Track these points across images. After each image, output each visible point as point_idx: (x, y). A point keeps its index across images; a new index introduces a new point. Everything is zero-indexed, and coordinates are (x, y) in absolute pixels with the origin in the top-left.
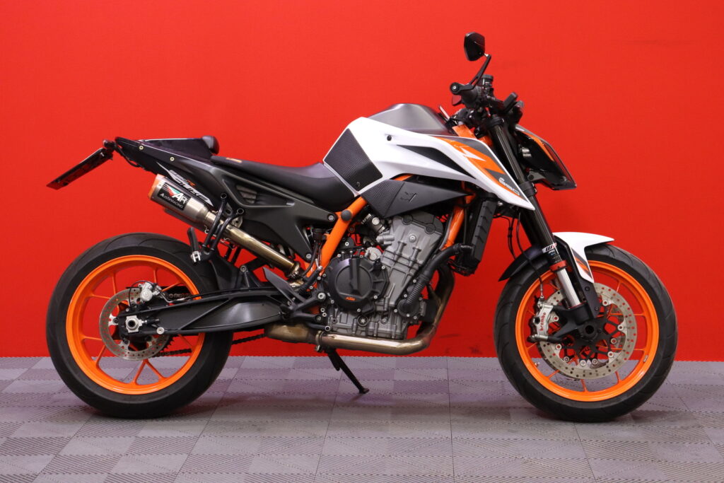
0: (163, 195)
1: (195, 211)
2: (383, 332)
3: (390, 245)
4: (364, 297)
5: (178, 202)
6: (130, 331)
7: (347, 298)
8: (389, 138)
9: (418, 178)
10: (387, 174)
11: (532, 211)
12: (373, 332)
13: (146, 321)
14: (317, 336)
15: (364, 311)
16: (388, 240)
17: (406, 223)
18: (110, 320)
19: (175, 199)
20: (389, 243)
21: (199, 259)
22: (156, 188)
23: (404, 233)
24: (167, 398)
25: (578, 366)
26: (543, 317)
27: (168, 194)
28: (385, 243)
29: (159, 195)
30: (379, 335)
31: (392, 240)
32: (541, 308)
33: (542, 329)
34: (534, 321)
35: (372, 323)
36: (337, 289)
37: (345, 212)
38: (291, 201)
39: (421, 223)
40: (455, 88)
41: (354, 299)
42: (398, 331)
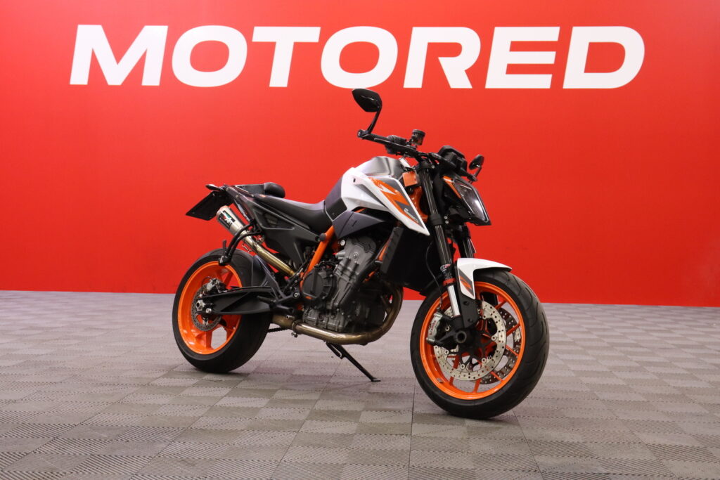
0: (221, 219)
2: (331, 326)
3: (342, 260)
4: (316, 297)
7: (307, 297)
8: (355, 181)
10: (350, 208)
15: (318, 308)
16: (341, 256)
17: (354, 243)
20: (342, 258)
26: (433, 324)
30: (329, 328)
31: (343, 256)
33: (431, 334)
35: (325, 318)
37: (325, 234)
38: (293, 225)
39: (362, 244)
41: (311, 298)
42: (340, 326)
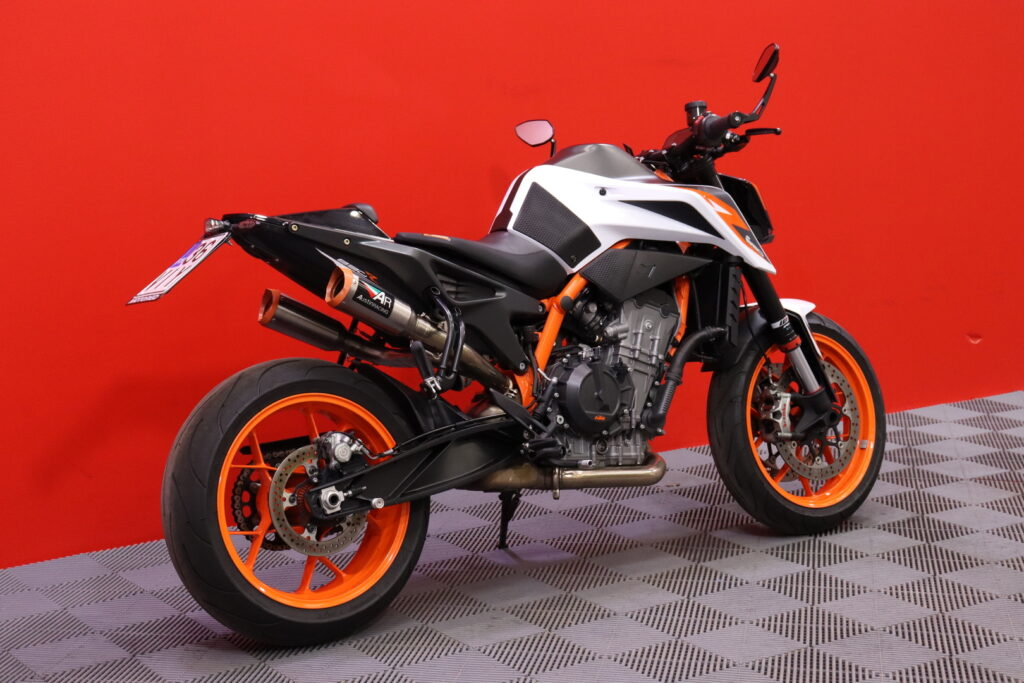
0: (360, 297)
1: (403, 318)
2: (627, 459)
3: (625, 338)
4: (613, 414)
5: (382, 306)
6: (329, 512)
7: (596, 418)
8: (603, 192)
9: (641, 244)
10: (607, 241)
11: (772, 274)
12: (617, 460)
13: (350, 492)
14: (556, 476)
15: (612, 433)
16: (622, 332)
17: (640, 306)
18: (285, 499)
19: (378, 301)
20: (624, 335)
21: (440, 388)
22: (350, 290)
23: (639, 321)
24: (377, 602)
25: (815, 466)
26: (784, 409)
27: (367, 295)
28: (620, 336)
29: (355, 298)
30: (624, 463)
31: (626, 331)
32: (780, 398)
33: (785, 425)
34: (771, 417)
35: (613, 448)
36: (583, 407)
37: (560, 297)
38: (501, 289)
39: (655, 304)
40: (737, 119)
41: (603, 419)
42: (642, 454)
